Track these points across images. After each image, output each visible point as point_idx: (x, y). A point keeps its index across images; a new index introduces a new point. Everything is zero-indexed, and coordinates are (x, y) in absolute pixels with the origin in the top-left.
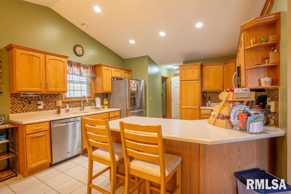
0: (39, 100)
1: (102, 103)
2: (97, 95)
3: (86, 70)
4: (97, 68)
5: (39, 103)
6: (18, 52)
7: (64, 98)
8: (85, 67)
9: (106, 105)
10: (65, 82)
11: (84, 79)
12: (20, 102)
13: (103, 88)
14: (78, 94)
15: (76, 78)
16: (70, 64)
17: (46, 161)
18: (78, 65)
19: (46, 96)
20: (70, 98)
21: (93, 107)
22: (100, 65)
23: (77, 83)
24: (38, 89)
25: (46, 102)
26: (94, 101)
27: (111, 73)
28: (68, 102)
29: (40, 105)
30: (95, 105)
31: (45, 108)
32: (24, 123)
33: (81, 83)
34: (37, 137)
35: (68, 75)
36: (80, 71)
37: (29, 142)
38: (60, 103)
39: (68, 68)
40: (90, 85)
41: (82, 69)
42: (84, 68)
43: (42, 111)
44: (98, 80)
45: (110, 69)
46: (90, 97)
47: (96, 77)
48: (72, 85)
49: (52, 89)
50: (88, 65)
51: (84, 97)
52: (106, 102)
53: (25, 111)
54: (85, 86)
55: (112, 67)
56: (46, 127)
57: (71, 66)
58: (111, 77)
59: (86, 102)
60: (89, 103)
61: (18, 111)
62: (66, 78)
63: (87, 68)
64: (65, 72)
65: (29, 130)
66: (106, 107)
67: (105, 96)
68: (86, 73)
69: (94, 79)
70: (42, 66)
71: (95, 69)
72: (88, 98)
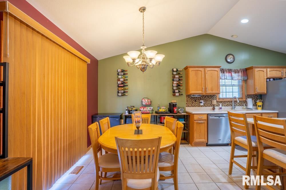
0: (201, 99)
1: (255, 104)
2: (249, 96)
3: (237, 74)
4: (249, 72)
5: (201, 101)
6: (190, 69)
7: (218, 98)
8: (236, 71)
9: (259, 106)
10: (218, 86)
11: (235, 82)
12: (190, 100)
13: (255, 89)
14: (230, 96)
15: (228, 82)
16: (223, 71)
17: (204, 140)
18: (230, 71)
19: (205, 97)
20: (223, 99)
21: (245, 107)
22: (251, 68)
23: (229, 86)
24: (200, 92)
25: (205, 101)
26: (246, 102)
27: (265, 74)
28: (221, 102)
29: (201, 102)
30: (246, 105)
31: (204, 106)
32: (193, 113)
33: (233, 85)
34: (200, 123)
35: (221, 80)
36: (232, 76)
37: (195, 125)
38: (215, 102)
39: (221, 74)
40: (242, 88)
41: (233, 74)
42: (235, 72)
43: (203, 107)
44: (250, 82)
45: (265, 70)
46: (242, 98)
47: (248, 79)
48: (224, 88)
49: (209, 92)
50: (239, 69)
51: (235, 98)
52: (259, 103)
53: (193, 106)
54: (236, 89)
55: (267, 68)
56: (205, 117)
57: (224, 72)
58: (266, 78)
59: (237, 102)
60: (240, 104)
61: (190, 106)
62: (220, 83)
63: (238, 72)
64: (219, 78)
65: (196, 117)
66: (260, 108)
67: (259, 97)
68: (237, 77)
69: (245, 81)
70: (203, 76)
71: (246, 72)
72: (239, 98)
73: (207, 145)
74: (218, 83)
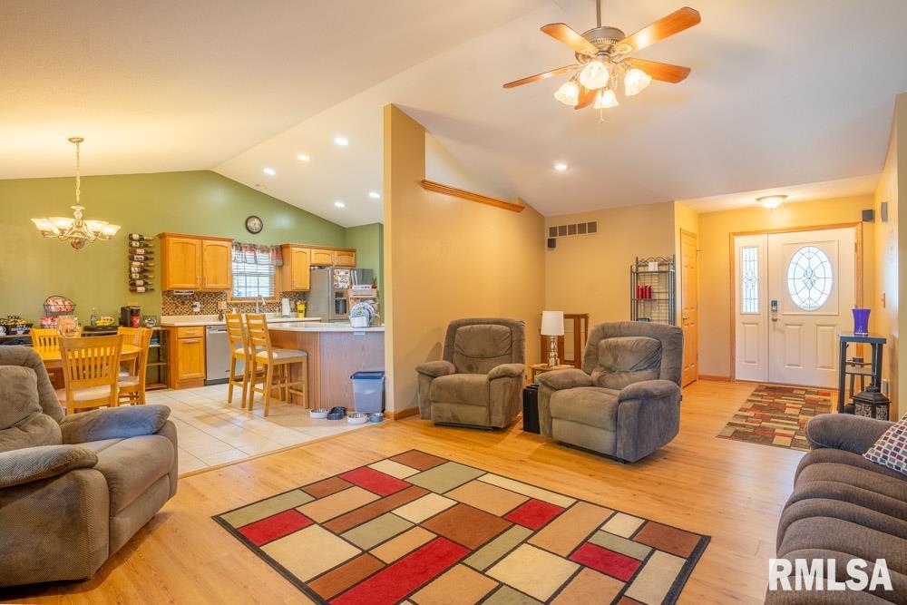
0: (194, 300)
1: (294, 310)
2: (285, 294)
3: (265, 255)
4: (285, 251)
5: (195, 303)
6: (172, 240)
7: (229, 298)
8: (265, 249)
9: (301, 312)
10: (229, 276)
11: (265, 269)
12: (172, 301)
13: (293, 282)
14: (253, 293)
15: (251, 268)
16: (239, 247)
17: (199, 374)
18: (253, 248)
19: (204, 295)
20: (240, 299)
21: (278, 314)
22: (287, 246)
23: (252, 274)
24: (192, 285)
25: (204, 302)
26: (280, 304)
27: (308, 258)
28: (236, 305)
29: (195, 306)
30: (280, 310)
31: (202, 312)
32: (176, 324)
33: (258, 275)
34: (190, 343)
35: (233, 264)
36: (255, 257)
37: (180, 348)
38: (223, 305)
39: (234, 253)
40: (274, 279)
41: (259, 254)
42: (263, 251)
43: (199, 316)
44: (287, 269)
45: (307, 250)
46: (274, 298)
47: (283, 264)
48: (243, 278)
49: (210, 285)
50: (269, 245)
51: (260, 297)
52: (301, 307)
53: (177, 313)
54: (265, 281)
55: (311, 247)
56: (200, 332)
57: (241, 250)
58: (309, 264)
60: (270, 308)
61: (171, 313)
62: (231, 268)
63: (268, 251)
64: (229, 260)
65: (181, 333)
66: (302, 315)
67: (301, 296)
68: (266, 261)
69: (280, 267)
70: (198, 255)
71: (281, 251)
72: (265, 299)
73: (207, 383)
74: (229, 269)
